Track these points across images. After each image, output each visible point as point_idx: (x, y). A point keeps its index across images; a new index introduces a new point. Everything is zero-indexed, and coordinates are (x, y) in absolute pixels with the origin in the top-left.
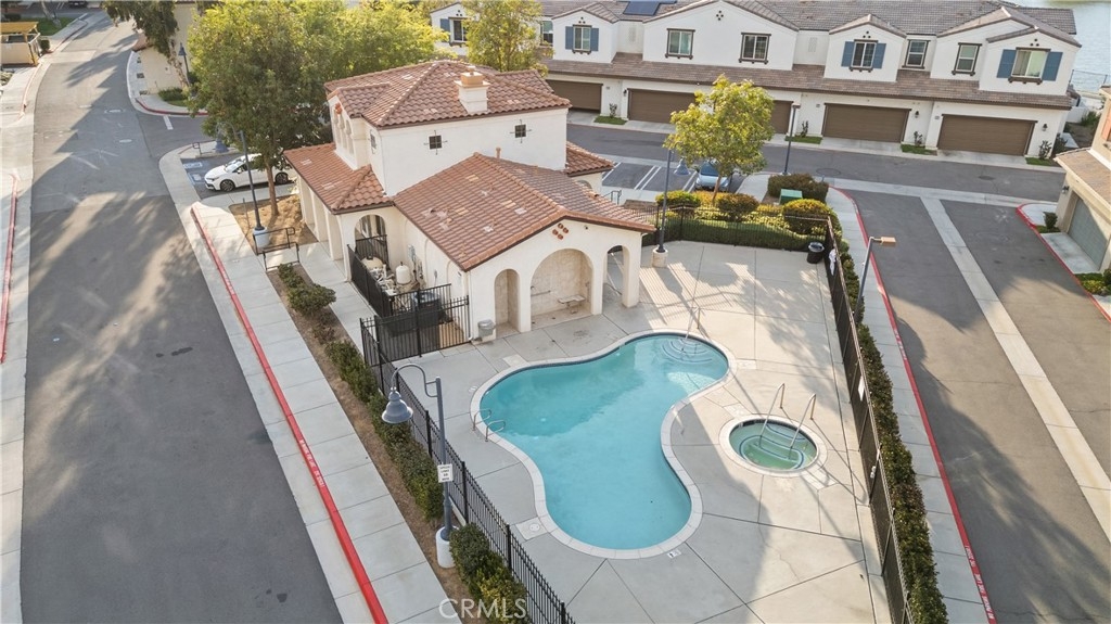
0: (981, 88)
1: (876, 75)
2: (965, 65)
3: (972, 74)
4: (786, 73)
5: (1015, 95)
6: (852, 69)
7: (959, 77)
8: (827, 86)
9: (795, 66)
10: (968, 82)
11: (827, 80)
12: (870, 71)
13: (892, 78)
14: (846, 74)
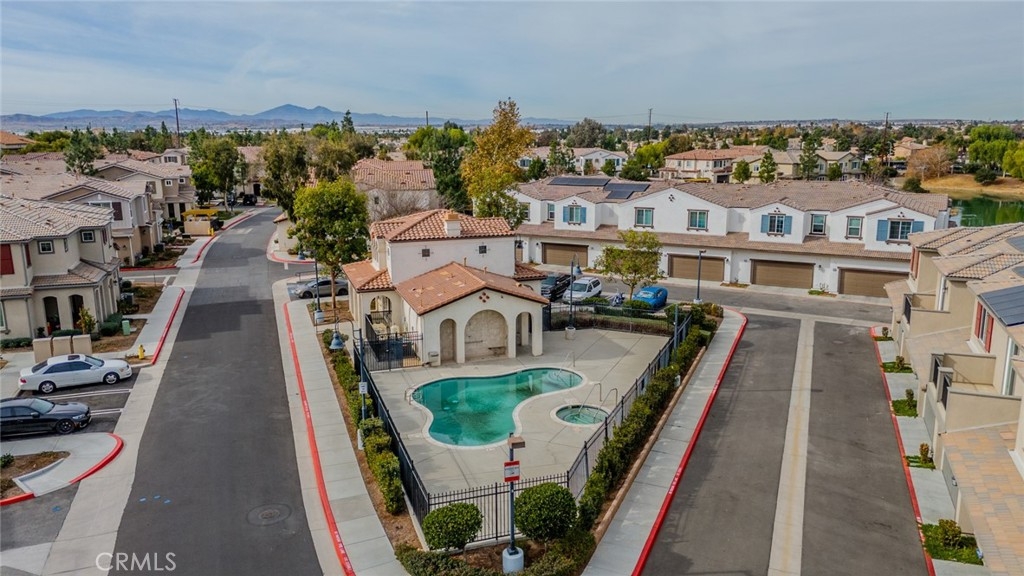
0: (866, 248)
1: (787, 239)
2: (853, 232)
3: (861, 238)
4: (720, 238)
5: (891, 253)
6: (769, 235)
7: (851, 241)
8: (751, 246)
9: (729, 233)
10: (857, 245)
11: (751, 242)
12: (782, 236)
13: (799, 240)
14: (764, 238)
